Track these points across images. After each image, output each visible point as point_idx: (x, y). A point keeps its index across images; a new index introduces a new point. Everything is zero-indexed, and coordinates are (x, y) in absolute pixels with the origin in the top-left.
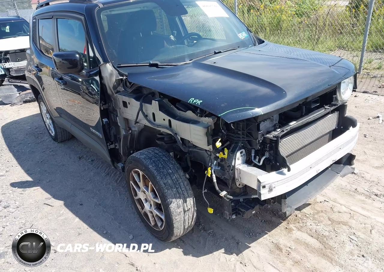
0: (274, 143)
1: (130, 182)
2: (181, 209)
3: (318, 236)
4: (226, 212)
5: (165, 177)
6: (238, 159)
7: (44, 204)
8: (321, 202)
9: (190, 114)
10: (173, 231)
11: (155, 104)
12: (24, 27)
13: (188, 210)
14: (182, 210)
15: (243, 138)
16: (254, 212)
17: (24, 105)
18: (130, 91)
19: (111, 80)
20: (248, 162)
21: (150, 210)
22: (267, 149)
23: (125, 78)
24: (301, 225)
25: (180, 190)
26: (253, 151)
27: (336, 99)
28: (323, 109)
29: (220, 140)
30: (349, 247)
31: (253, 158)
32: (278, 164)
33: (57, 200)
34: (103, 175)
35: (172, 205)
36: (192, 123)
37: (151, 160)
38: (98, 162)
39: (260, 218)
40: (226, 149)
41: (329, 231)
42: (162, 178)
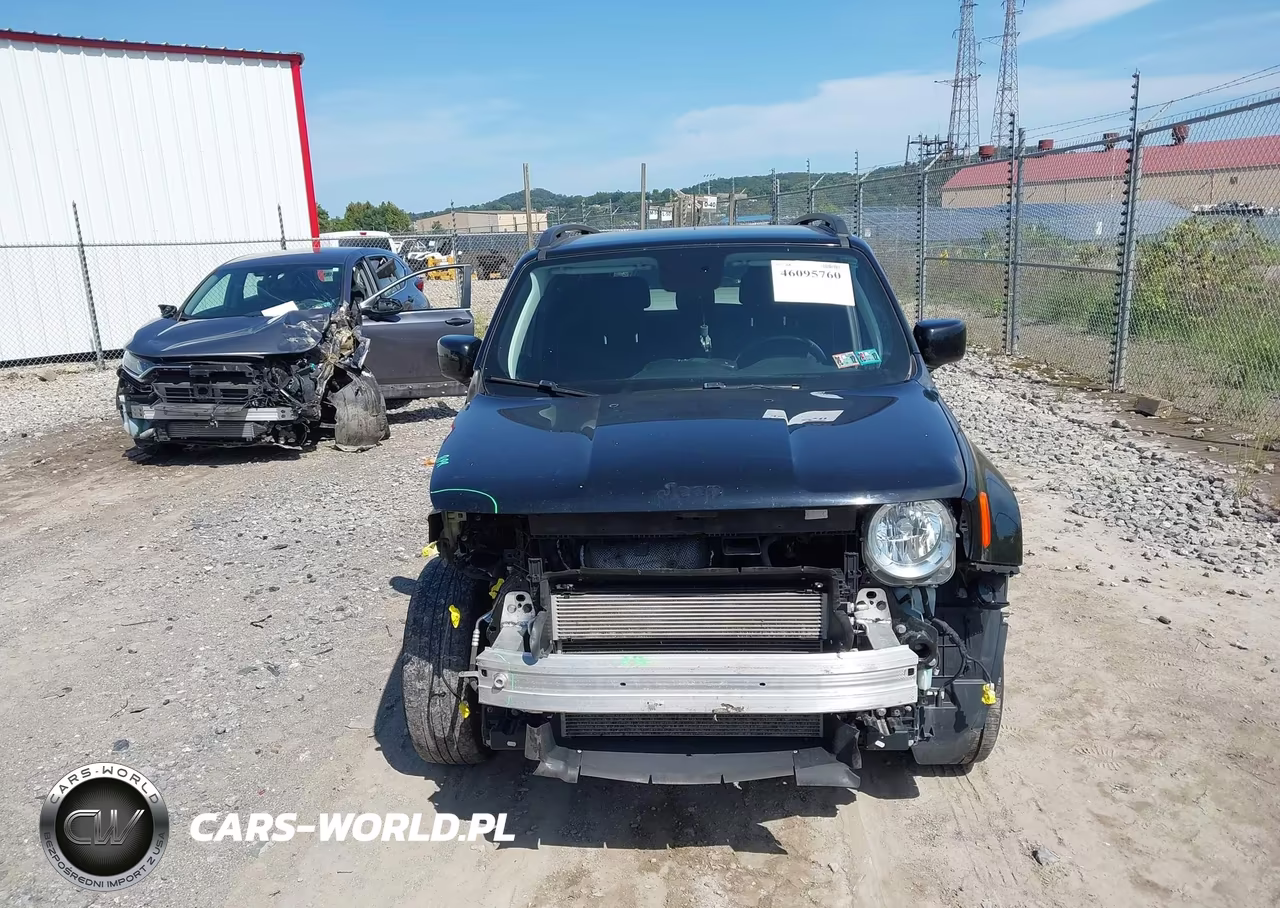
2: (425, 685)
5: (425, 609)
6: (511, 609)
13: (439, 695)
14: (427, 688)
25: (437, 646)
40: (500, 580)
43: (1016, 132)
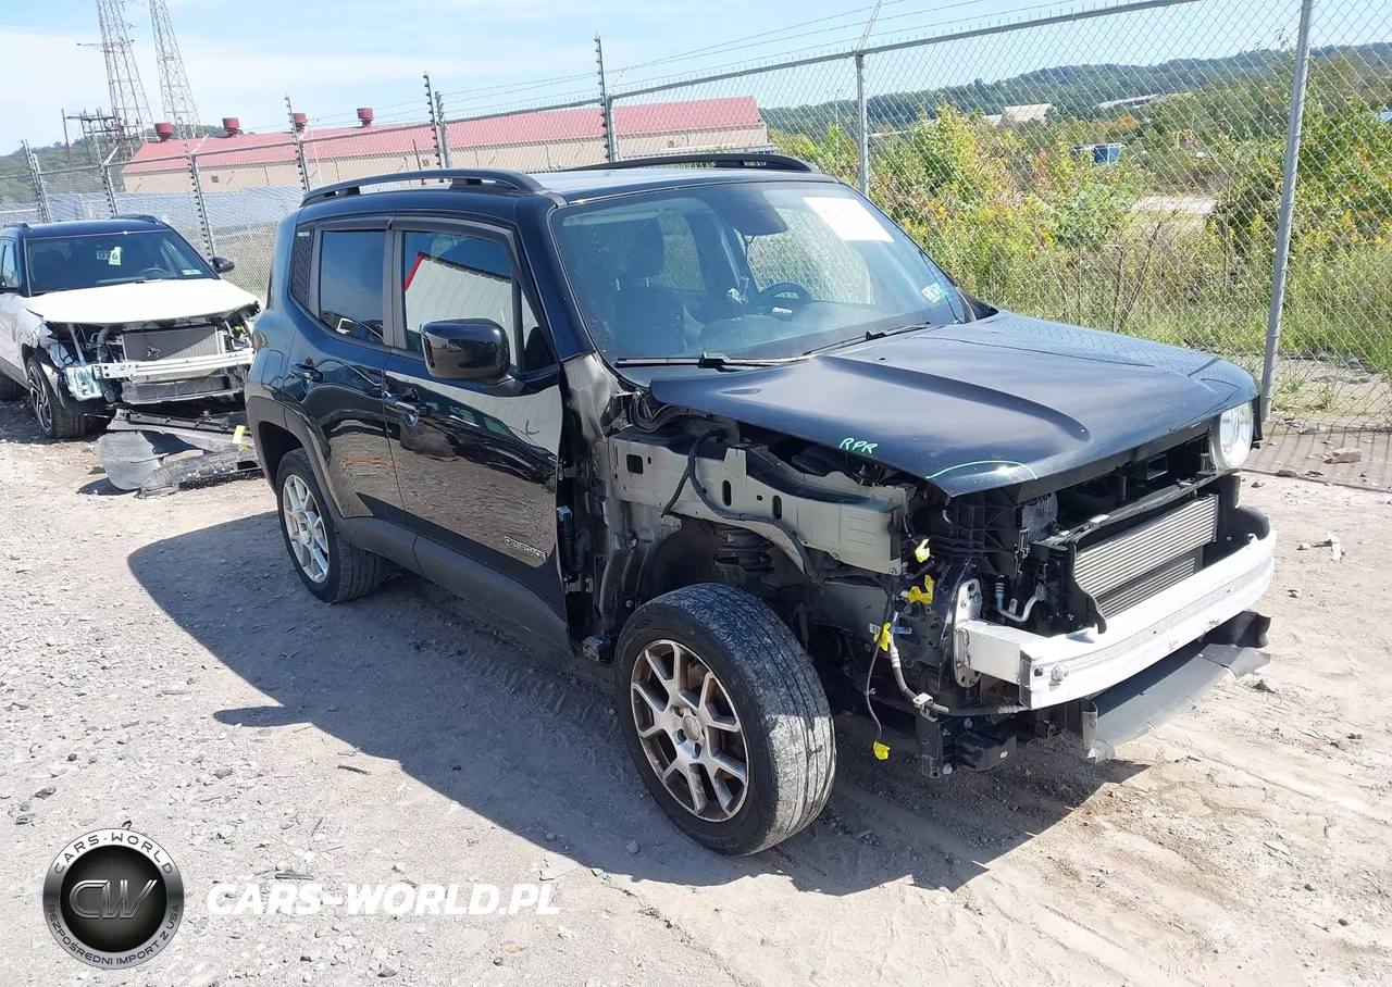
0: (1060, 559)
1: (633, 684)
2: (800, 747)
3: (1176, 842)
4: (926, 756)
5: (756, 654)
6: (963, 605)
7: (339, 767)
8: (1177, 761)
9: (837, 480)
10: (775, 809)
11: (736, 457)
12: (162, 251)
13: (816, 751)
14: (803, 749)
15: (976, 547)
16: (1003, 755)
17: (181, 494)
18: (652, 427)
19: (597, 399)
20: (988, 613)
21: (695, 761)
22: (1041, 577)
23: (639, 393)
24: (1127, 816)
25: (798, 693)
26: (1000, 587)
27: (1210, 465)
28: (1174, 489)
29: (925, 542)
30: (1265, 868)
31: (1000, 605)
32: (1071, 617)
33: (377, 758)
34: (503, 691)
35: (775, 731)
36: (846, 502)
37: (712, 612)
38: (479, 658)
39: (1005, 801)
40: (927, 577)
41: (1209, 832)
42: (747, 658)
43: (433, 96)
